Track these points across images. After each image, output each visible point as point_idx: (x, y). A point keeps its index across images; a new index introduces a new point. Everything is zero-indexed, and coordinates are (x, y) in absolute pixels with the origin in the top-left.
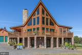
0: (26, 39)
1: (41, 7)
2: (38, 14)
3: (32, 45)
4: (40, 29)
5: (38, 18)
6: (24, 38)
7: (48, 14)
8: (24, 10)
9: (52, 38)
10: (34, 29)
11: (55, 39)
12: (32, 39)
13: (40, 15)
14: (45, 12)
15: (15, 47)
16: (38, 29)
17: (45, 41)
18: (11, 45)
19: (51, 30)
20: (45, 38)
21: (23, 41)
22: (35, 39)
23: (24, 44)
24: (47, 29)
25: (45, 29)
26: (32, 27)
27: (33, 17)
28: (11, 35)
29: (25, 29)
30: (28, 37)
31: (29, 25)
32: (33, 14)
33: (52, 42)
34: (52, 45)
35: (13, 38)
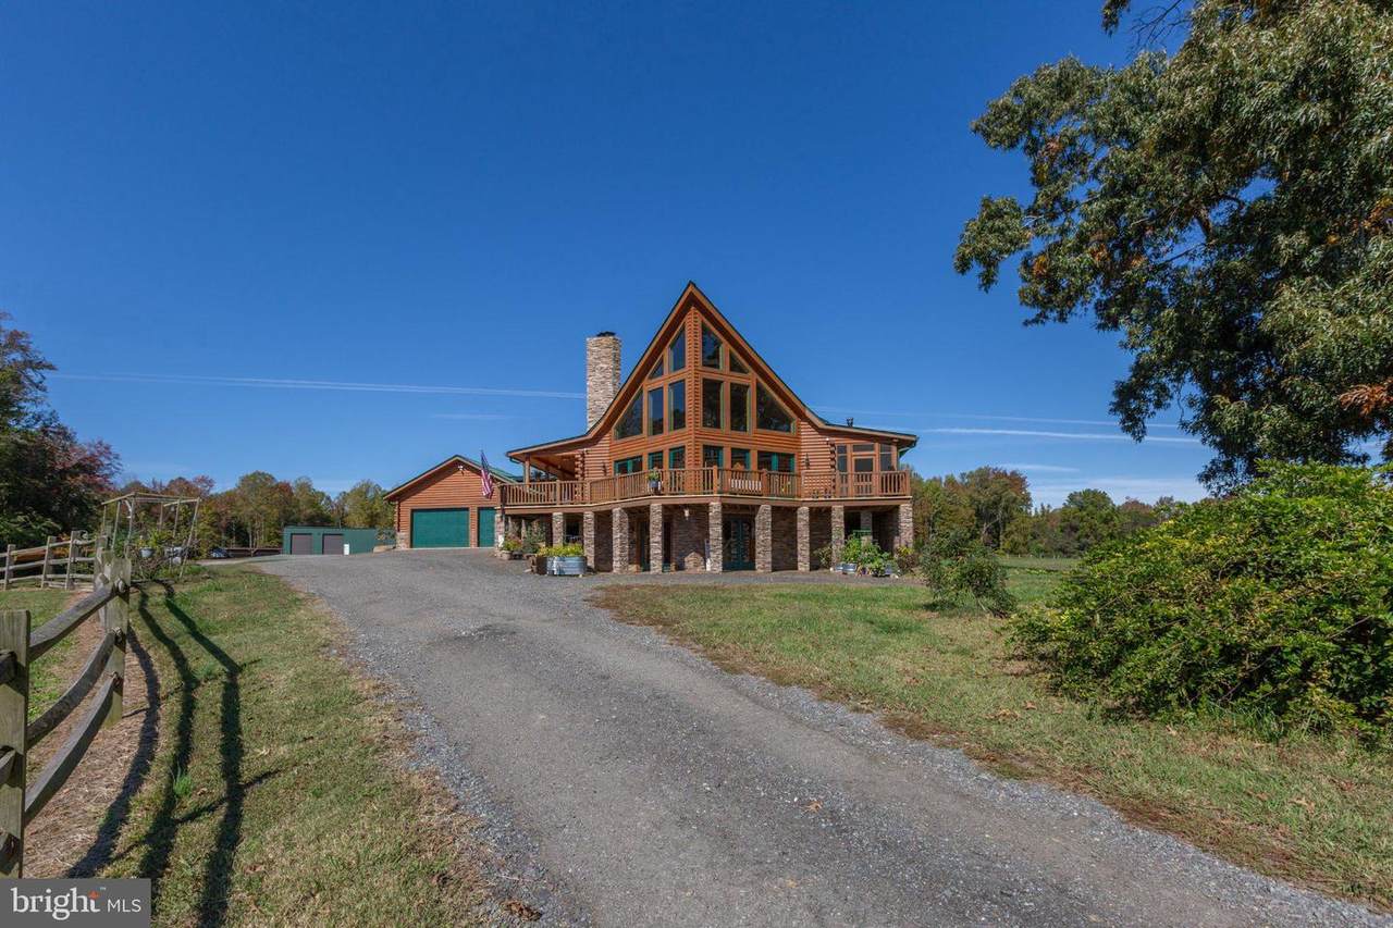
0: (604, 519)
1: (693, 321)
2: (679, 363)
3: (641, 558)
4: (689, 456)
5: (679, 388)
6: (589, 516)
7: (744, 358)
8: (592, 341)
9: (766, 509)
10: (657, 459)
11: (785, 515)
12: (638, 518)
13: (691, 374)
14: (725, 349)
15: (541, 567)
16: (678, 455)
17: (716, 531)
18: (515, 557)
19: (765, 459)
20: (715, 507)
21: (589, 532)
22: (656, 519)
23: (589, 552)
24: (739, 455)
25: (726, 455)
26: (642, 445)
27: (648, 385)
28: (519, 495)
29: (598, 459)
30: (617, 511)
31: (623, 433)
32: (650, 365)
33: (763, 536)
34: (763, 557)
35: (529, 519)
